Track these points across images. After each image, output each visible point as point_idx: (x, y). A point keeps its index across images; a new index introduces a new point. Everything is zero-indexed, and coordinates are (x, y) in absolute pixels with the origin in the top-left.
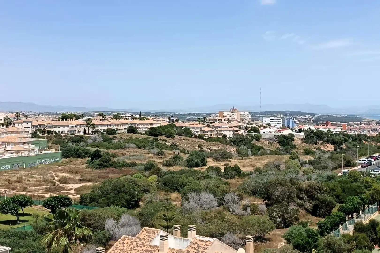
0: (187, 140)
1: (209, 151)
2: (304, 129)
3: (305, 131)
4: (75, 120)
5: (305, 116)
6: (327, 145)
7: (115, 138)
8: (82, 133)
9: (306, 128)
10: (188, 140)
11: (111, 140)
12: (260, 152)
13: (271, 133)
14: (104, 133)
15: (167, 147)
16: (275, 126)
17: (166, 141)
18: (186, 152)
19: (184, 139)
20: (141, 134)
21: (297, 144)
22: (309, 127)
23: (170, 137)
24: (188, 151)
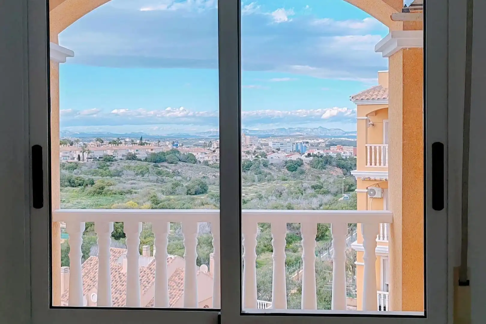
0: (190, 166)
1: (214, 177)
2: (313, 153)
3: (315, 156)
4: (69, 146)
5: (318, 140)
6: (336, 170)
7: (112, 165)
8: (76, 160)
9: (315, 153)
10: (192, 166)
11: (108, 166)
12: (266, 178)
13: (279, 158)
14: (100, 159)
15: (168, 174)
16: (285, 151)
17: (167, 168)
18: (188, 179)
19: (187, 166)
20: (140, 160)
21: (305, 169)
22: (318, 151)
23: (172, 163)
24: (190, 178)
